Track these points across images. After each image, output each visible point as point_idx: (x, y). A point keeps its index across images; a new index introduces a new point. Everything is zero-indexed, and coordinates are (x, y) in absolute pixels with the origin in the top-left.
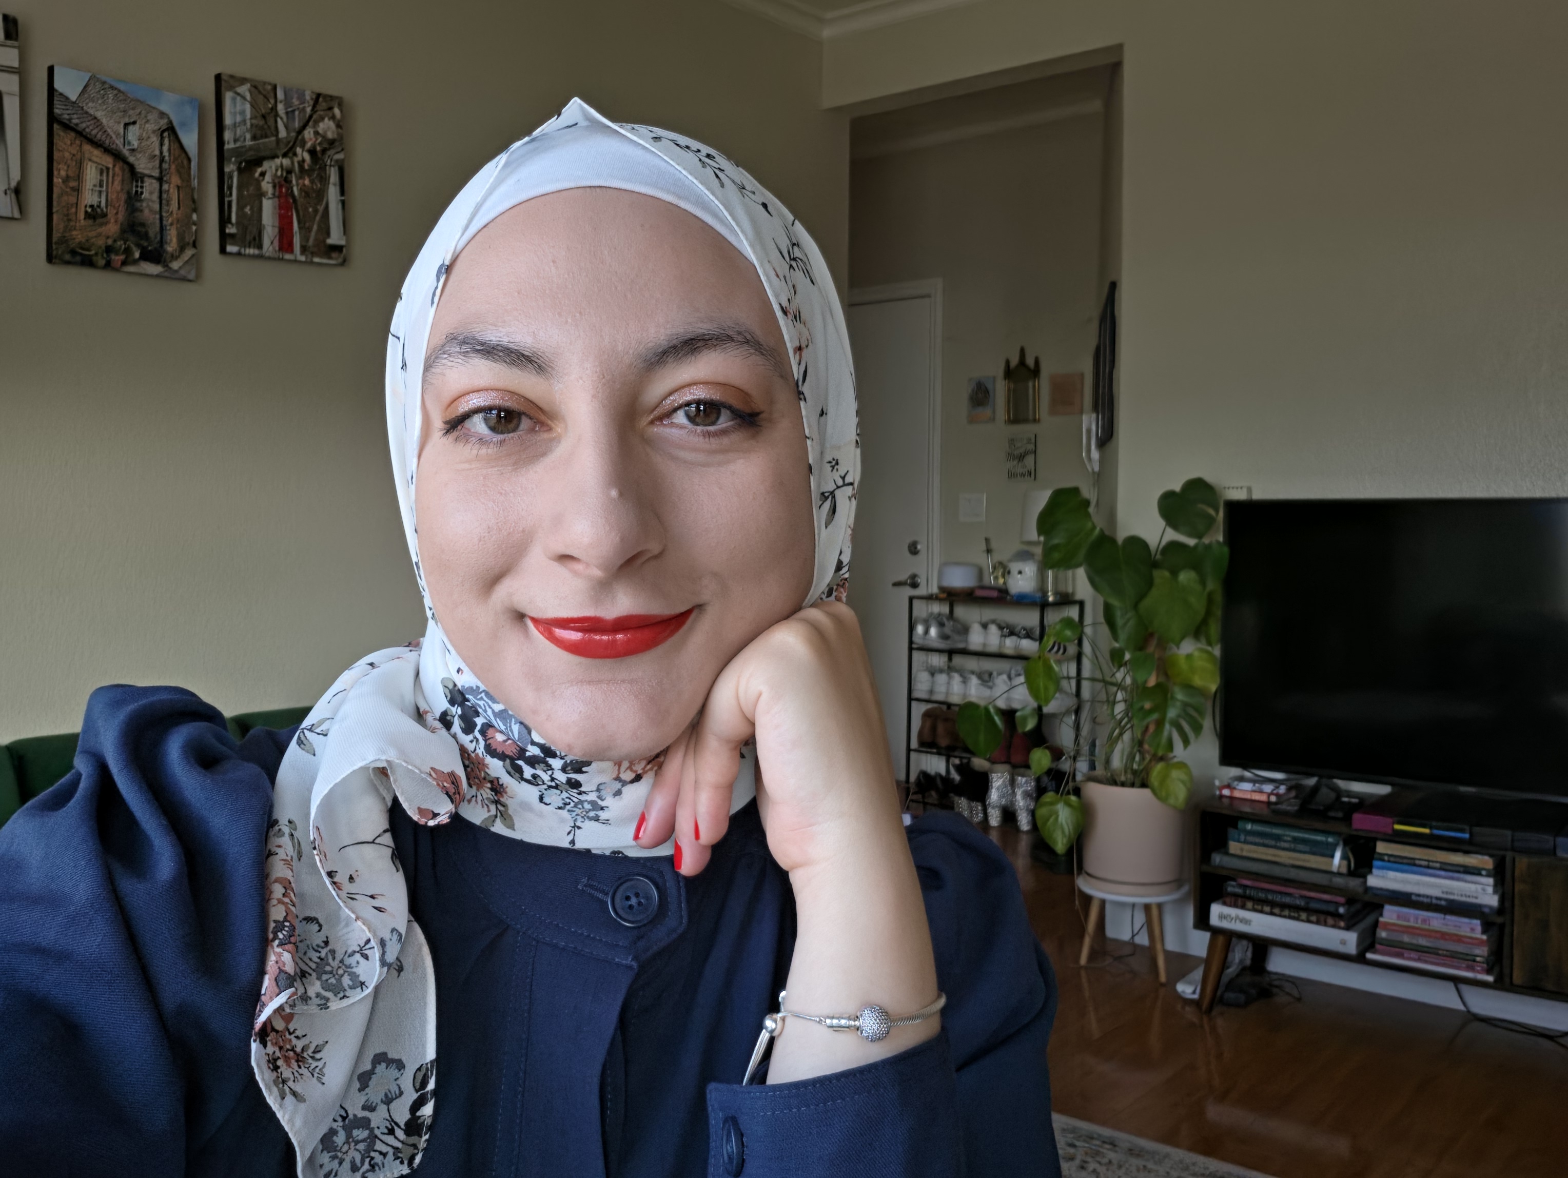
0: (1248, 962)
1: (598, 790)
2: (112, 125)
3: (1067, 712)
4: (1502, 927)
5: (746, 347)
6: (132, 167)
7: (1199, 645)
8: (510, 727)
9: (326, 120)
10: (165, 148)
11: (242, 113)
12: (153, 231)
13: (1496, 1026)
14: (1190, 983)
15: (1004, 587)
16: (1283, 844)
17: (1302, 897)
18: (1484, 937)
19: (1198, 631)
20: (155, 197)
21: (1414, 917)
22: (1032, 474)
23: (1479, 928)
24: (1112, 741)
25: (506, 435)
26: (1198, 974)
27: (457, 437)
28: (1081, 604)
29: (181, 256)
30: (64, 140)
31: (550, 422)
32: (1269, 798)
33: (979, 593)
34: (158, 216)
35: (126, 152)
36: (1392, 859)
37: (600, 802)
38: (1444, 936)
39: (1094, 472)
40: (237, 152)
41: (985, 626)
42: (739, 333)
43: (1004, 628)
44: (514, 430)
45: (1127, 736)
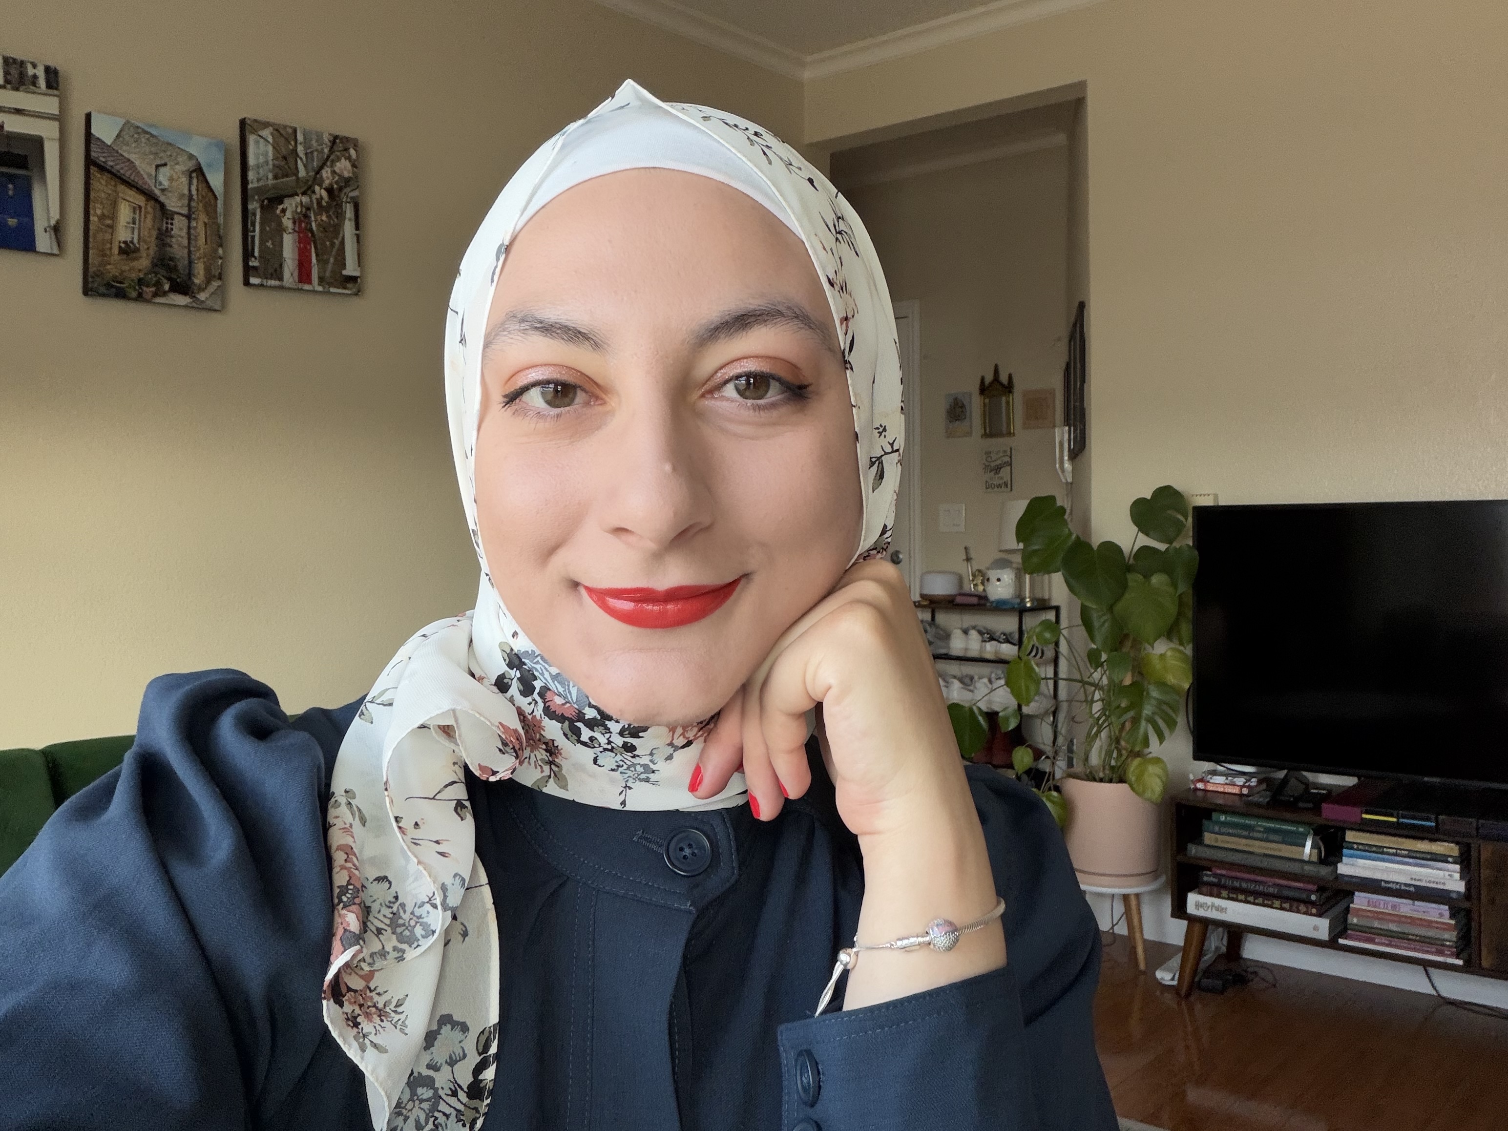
0: (1224, 949)
1: (651, 754)
2: (144, 167)
3: (1046, 713)
4: (1468, 912)
5: (796, 321)
6: (162, 206)
7: (1172, 645)
8: (569, 689)
9: (343, 160)
10: (194, 188)
11: (266, 154)
12: (182, 265)
13: (1465, 1009)
14: (1169, 970)
15: (983, 594)
16: (1256, 835)
17: (1275, 885)
18: (1453, 922)
19: (1170, 633)
20: (184, 233)
21: (1385, 903)
22: (1008, 485)
23: (1447, 914)
24: (1091, 739)
25: (562, 409)
26: (1176, 962)
27: (516, 410)
28: (1057, 609)
29: (208, 288)
30: (100, 183)
31: (604, 396)
32: (1241, 789)
33: (959, 600)
34: (186, 251)
35: (157, 192)
36: (1360, 847)
37: (652, 766)
38: (1412, 921)
39: (1067, 483)
40: (258, 190)
41: (966, 632)
42: (789, 308)
43: (984, 634)
44: (569, 405)
45: (1104, 734)
